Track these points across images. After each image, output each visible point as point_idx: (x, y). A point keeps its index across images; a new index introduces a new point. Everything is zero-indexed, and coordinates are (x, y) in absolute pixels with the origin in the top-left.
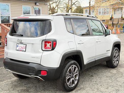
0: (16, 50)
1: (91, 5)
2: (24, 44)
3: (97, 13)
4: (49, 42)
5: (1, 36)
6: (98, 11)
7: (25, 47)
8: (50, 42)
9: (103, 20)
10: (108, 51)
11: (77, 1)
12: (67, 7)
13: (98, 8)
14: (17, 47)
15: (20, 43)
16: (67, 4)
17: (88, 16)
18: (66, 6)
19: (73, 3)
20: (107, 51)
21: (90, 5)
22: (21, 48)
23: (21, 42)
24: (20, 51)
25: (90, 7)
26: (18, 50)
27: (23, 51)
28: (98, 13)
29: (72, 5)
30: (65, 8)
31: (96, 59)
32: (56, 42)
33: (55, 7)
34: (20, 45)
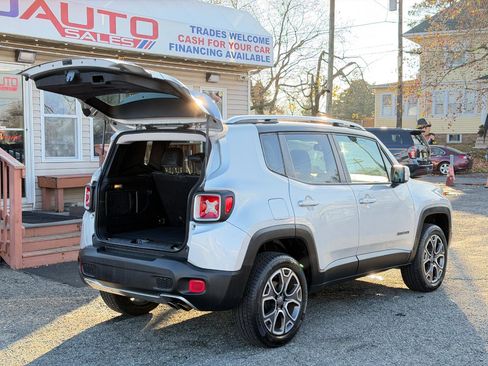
1: (404, 79)
3: (428, 109)
4: (212, 199)
6: (433, 99)
8: (217, 198)
9: (451, 136)
10: (401, 233)
11: (351, 63)
12: (314, 85)
13: (430, 89)
16: (315, 73)
18: (310, 80)
19: (335, 72)
20: (399, 234)
21: (400, 77)
25: (400, 86)
28: (433, 109)
29: (331, 77)
30: (304, 87)
31: (362, 258)
32: (233, 197)
33: (265, 85)
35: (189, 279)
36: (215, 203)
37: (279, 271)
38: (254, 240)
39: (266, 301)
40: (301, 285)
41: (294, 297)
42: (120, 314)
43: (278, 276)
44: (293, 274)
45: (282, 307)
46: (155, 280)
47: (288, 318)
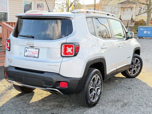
0: (25, 56)
2: (36, 49)
5: (2, 38)
7: (37, 52)
10: (128, 58)
12: (67, 4)
14: (26, 52)
15: (31, 47)
17: (108, 15)
22: (31, 53)
23: (33, 46)
24: (30, 57)
26: (27, 56)
27: (35, 57)
30: (63, 4)
32: (79, 46)
34: (30, 50)
35: (60, 82)
36: (72, 48)
37: (94, 76)
38: (87, 64)
39: (90, 89)
40: (101, 81)
41: (99, 86)
42: (21, 92)
43: (94, 78)
44: (99, 77)
45: (95, 90)
46: (44, 82)
47: (97, 95)
